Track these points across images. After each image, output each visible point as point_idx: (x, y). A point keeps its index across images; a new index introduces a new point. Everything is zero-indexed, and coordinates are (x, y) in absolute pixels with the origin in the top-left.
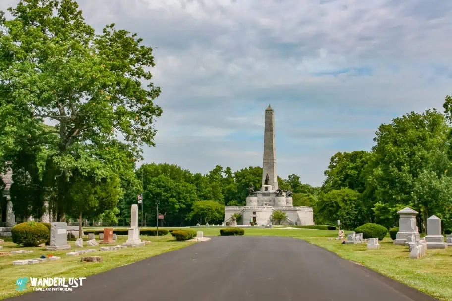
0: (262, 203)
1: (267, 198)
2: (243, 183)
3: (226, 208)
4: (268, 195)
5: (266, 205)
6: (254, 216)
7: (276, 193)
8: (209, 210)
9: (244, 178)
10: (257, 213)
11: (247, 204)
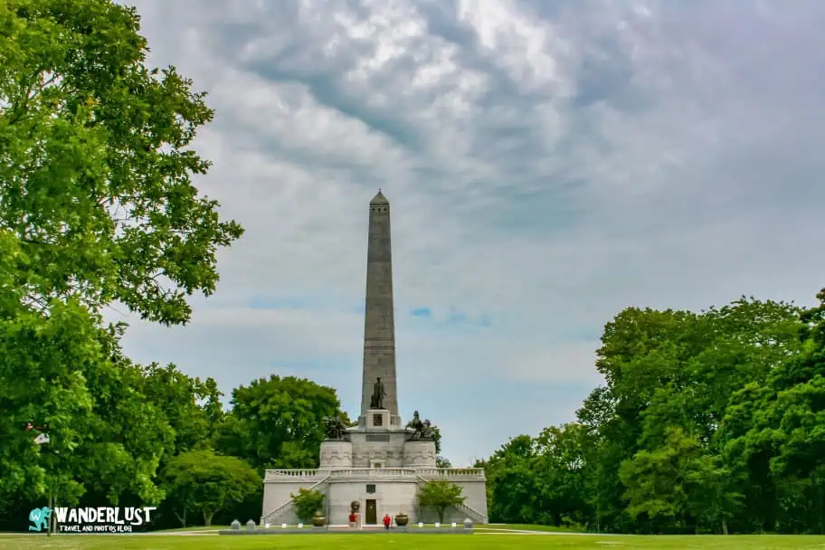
0: (365, 460)
1: (378, 446)
2: (264, 414)
3: (270, 475)
4: (385, 436)
5: (378, 465)
6: (371, 496)
7: (407, 433)
8: (219, 479)
9: (265, 402)
10: (378, 487)
11: (323, 463)
